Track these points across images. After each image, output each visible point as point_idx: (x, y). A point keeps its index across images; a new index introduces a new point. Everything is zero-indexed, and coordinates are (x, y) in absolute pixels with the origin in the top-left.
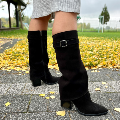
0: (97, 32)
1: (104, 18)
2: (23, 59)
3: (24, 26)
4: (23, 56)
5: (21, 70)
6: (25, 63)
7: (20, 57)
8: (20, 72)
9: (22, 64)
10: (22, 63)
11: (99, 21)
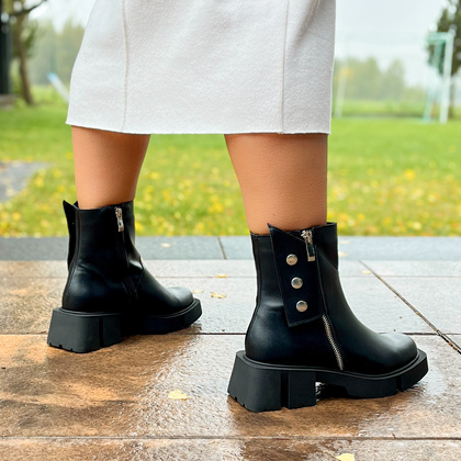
0: (419, 115)
1: (455, 45)
11: (430, 61)
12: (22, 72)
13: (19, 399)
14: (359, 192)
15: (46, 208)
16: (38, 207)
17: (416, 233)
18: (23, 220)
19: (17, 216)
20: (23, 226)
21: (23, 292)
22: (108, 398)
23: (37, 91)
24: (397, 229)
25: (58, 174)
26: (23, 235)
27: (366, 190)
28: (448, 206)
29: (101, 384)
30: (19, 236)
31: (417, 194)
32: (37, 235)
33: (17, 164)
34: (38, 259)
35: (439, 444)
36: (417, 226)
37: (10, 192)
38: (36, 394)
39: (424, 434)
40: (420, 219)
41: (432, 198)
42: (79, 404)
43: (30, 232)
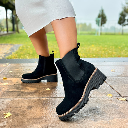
11: (97, 23)
12: (17, 27)
13: (17, 90)
14: (83, 49)
15: (22, 53)
16: (20, 53)
17: (94, 57)
18: (18, 56)
19: (16, 55)
20: (18, 57)
21: (18, 70)
22: (35, 90)
23: (20, 30)
24: (90, 56)
25: (24, 46)
26: (18, 58)
27: (84, 49)
28: (100, 52)
29: (33, 87)
30: (17, 59)
31: (94, 49)
32: (20, 58)
33: (16, 45)
34: (21, 63)
35: (99, 98)
36: (94, 56)
37: (15, 50)
38: (21, 89)
39: (96, 96)
40: (95, 54)
41: (97, 50)
42: (29, 91)
43: (19, 58)
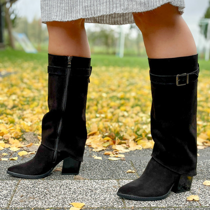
2: (12, 122)
3: (17, 40)
4: (12, 115)
5: (8, 149)
6: (18, 132)
7: (4, 115)
8: (5, 154)
9: (11, 134)
10: (9, 132)
